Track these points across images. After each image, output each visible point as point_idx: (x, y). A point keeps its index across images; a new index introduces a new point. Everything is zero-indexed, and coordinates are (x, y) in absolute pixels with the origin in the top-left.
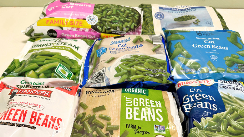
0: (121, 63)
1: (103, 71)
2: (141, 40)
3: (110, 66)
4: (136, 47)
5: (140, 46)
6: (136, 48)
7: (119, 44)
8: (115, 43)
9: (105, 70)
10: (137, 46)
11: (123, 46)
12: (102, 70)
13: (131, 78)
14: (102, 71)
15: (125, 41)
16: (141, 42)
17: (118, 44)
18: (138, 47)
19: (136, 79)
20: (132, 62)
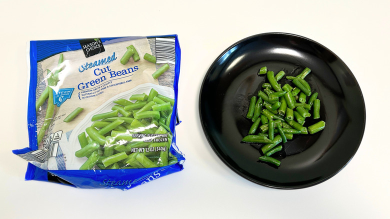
0: (91, 124)
1: (58, 137)
2: (136, 59)
3: (71, 130)
4: (127, 71)
5: (134, 70)
6: (126, 73)
7: (96, 67)
8: (88, 66)
9: (60, 137)
10: (129, 69)
11: (104, 71)
12: (56, 135)
13: (104, 161)
14: (54, 138)
15: (106, 60)
16: (136, 61)
17: (93, 69)
18: (130, 72)
19: (112, 165)
20: (111, 122)
